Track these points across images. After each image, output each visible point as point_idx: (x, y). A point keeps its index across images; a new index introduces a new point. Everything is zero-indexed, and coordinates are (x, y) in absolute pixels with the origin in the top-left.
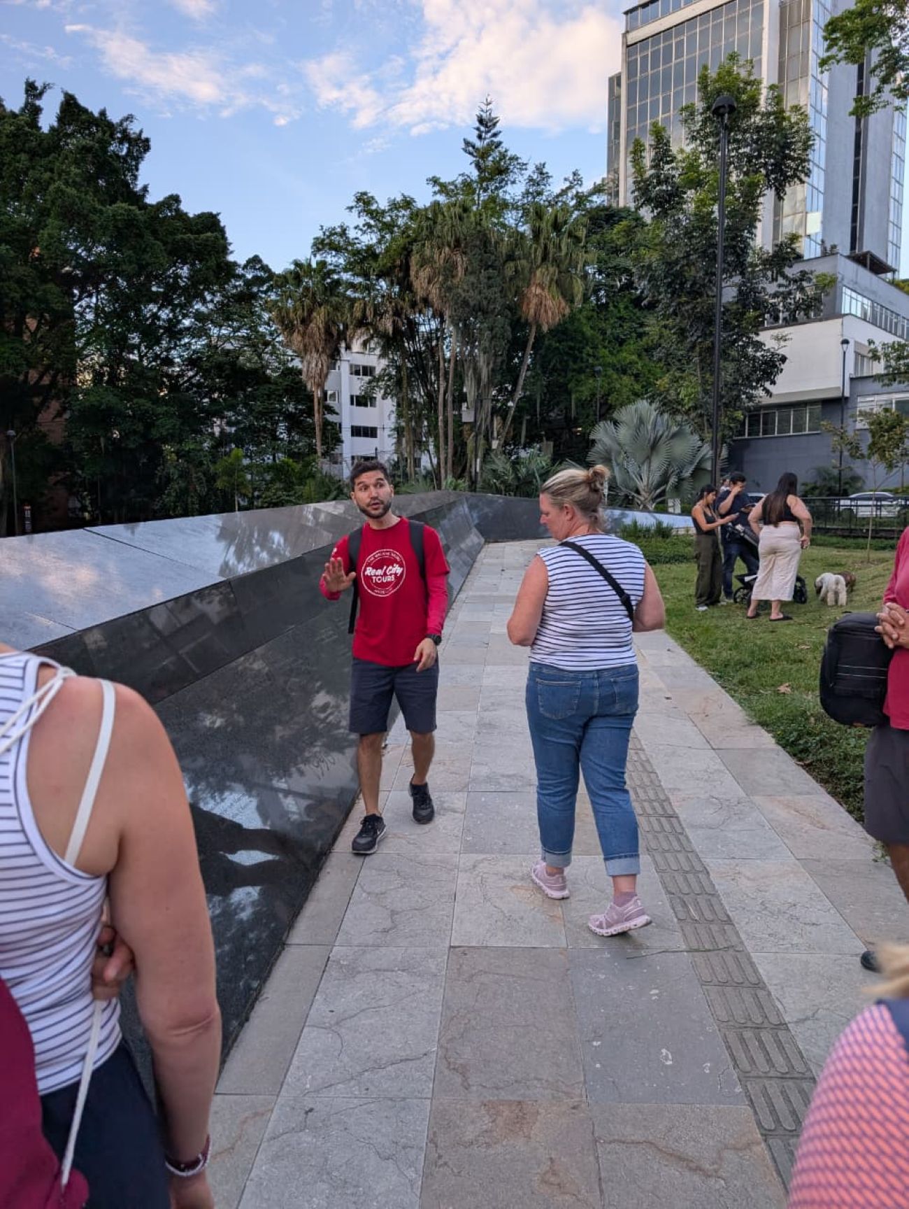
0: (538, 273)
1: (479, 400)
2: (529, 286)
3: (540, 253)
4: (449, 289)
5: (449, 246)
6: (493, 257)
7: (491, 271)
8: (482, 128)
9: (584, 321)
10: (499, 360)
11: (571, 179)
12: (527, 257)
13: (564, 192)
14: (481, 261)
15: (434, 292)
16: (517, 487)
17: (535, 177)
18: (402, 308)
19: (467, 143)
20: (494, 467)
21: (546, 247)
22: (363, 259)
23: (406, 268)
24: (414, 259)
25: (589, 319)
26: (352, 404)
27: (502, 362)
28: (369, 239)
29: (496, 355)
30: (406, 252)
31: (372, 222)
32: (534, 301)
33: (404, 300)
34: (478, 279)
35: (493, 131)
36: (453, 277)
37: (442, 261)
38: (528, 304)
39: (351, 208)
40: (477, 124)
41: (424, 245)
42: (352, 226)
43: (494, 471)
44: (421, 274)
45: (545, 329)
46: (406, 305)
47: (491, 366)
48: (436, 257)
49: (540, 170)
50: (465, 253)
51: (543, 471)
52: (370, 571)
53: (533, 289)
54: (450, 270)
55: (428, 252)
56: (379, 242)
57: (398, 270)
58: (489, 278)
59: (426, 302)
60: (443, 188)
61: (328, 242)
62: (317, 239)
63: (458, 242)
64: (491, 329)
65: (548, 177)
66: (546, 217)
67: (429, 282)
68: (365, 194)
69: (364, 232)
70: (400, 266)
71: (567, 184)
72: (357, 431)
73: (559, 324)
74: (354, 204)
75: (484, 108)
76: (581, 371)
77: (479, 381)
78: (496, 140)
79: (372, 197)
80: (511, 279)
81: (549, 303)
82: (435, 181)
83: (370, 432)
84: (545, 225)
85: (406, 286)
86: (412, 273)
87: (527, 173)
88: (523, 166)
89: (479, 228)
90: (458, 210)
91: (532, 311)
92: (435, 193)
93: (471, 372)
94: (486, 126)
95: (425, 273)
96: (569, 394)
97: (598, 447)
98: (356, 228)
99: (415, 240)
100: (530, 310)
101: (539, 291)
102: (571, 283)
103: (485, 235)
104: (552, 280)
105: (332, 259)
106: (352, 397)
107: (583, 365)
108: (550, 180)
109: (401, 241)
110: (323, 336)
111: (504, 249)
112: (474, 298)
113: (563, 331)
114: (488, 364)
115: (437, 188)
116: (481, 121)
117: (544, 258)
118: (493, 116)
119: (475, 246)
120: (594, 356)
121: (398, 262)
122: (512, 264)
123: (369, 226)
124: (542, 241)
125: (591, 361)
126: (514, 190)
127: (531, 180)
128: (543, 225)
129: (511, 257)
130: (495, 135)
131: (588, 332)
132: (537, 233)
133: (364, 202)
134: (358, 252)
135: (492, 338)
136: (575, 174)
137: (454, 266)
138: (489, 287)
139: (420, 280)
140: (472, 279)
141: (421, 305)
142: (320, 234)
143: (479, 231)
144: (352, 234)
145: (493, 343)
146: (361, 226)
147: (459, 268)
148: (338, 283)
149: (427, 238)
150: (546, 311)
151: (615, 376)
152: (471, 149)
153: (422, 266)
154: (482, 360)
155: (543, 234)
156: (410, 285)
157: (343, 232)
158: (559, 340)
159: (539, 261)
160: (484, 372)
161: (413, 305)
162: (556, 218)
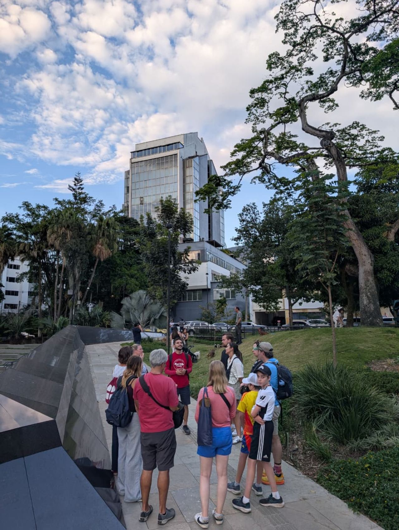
0: (100, 240)
1: (75, 286)
2: (96, 244)
3: (101, 234)
4: (64, 243)
5: (64, 227)
6: (83, 233)
7: (82, 238)
8: (76, 182)
9: (117, 257)
10: (84, 271)
11: (112, 207)
12: (96, 234)
13: (110, 211)
14: (78, 234)
15: (57, 243)
16: (89, 321)
17: (98, 204)
18: (42, 248)
19: (70, 186)
21: (104, 231)
22: (25, 227)
23: (45, 233)
24: (49, 231)
25: (118, 256)
26: (7, 281)
27: (85, 272)
28: (29, 220)
29: (82, 269)
30: (46, 228)
31: (30, 214)
32: (98, 250)
33: (43, 244)
34: (77, 241)
35: (81, 183)
36: (66, 239)
37: (61, 232)
38: (96, 251)
39: (20, 207)
40: (74, 180)
41: (54, 226)
42: (21, 214)
43: (80, 314)
45: (102, 260)
46: (44, 246)
47: (80, 273)
48: (59, 231)
49: (100, 202)
50: (70, 230)
51: (100, 314)
53: (98, 245)
54: (64, 235)
55: (55, 229)
56: (33, 221)
57: (41, 233)
58: (81, 241)
59: (53, 246)
60: (60, 203)
61: (9, 219)
62: (3, 217)
63: (68, 227)
64: (81, 260)
65: (104, 205)
66: (104, 221)
67: (55, 240)
68: (27, 202)
69: (26, 217)
70: (43, 232)
71: (111, 209)
72: (9, 293)
73: (108, 258)
74: (22, 206)
75: (77, 175)
76: (115, 276)
77: (75, 279)
78: (81, 187)
79: (30, 204)
80: (89, 241)
81: (104, 251)
82: (56, 199)
83: (15, 293)
85: (44, 239)
86: (48, 235)
87: (95, 203)
88: (94, 201)
90: (69, 215)
91: (97, 254)
92: (56, 204)
93: (71, 275)
94: (78, 181)
95: (53, 236)
96: (111, 283)
97: (124, 307)
98: (23, 215)
99: (50, 223)
101: (100, 246)
102: (113, 245)
103: (80, 225)
104: (106, 243)
105: (11, 226)
106: (7, 278)
107: (116, 273)
108: (104, 206)
110: (3, 255)
111: (87, 231)
112: (74, 247)
113: (109, 261)
114: (79, 272)
115: (57, 202)
116: (76, 179)
117: (103, 235)
118: (81, 178)
119: (76, 229)
120: (120, 270)
121: (42, 230)
122: (90, 236)
123: (28, 215)
124: (102, 229)
125: (119, 272)
126: (90, 208)
127: (97, 205)
128: (103, 224)
129: (89, 233)
130: (81, 185)
131: (118, 261)
132: (100, 226)
133: (27, 205)
134: (24, 224)
135: (82, 263)
136: (114, 206)
137: (66, 234)
138: (81, 244)
139: (51, 239)
140: (74, 241)
141: (50, 247)
142: (5, 215)
143: (77, 223)
144: (21, 217)
145: (82, 265)
146: (25, 215)
147: (68, 236)
148: (11, 234)
149: (56, 223)
150: (103, 254)
151: (129, 278)
152: (71, 189)
153: (52, 234)
154: (76, 271)
155: (103, 227)
156: (46, 239)
157: (17, 216)
158: (107, 264)
159: (101, 236)
160: (77, 276)
161: (47, 247)
162: (108, 221)
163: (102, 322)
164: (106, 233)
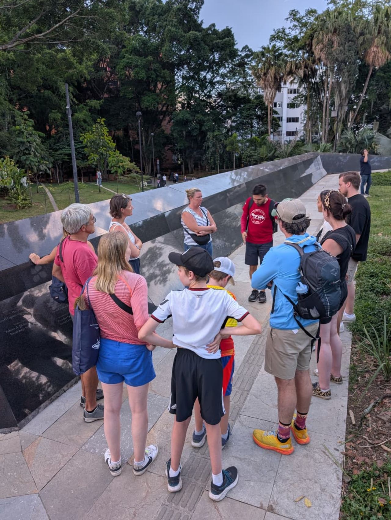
0: (376, 40)
1: (341, 106)
2: (370, 47)
3: (376, 31)
4: (330, 54)
5: (331, 32)
6: (352, 36)
7: (350, 43)
10: (352, 86)
12: (370, 33)
14: (346, 38)
15: (323, 57)
16: (356, 146)
18: (308, 64)
20: (346, 136)
21: (380, 27)
22: (292, 43)
23: (311, 45)
24: (314, 41)
26: (288, 107)
27: (353, 87)
28: (294, 33)
29: (350, 84)
30: (311, 37)
31: (297, 24)
32: (373, 54)
33: (309, 60)
34: (344, 48)
36: (332, 48)
37: (327, 40)
38: (369, 57)
39: (287, 19)
41: (319, 33)
42: (287, 28)
43: (346, 138)
44: (317, 47)
45: (378, 67)
46: (310, 63)
47: (348, 89)
48: (324, 39)
50: (339, 35)
51: (370, 137)
52: (253, 215)
53: (372, 49)
54: (331, 43)
55: (321, 37)
56: (300, 33)
57: (308, 47)
58: (349, 46)
59: (320, 60)
61: (278, 36)
62: (272, 35)
63: (335, 30)
64: (349, 71)
66: (382, 11)
67: (321, 51)
68: (294, 10)
69: (293, 30)
70: (309, 44)
72: (289, 120)
73: (385, 64)
74: (289, 16)
77: (341, 96)
79: (298, 11)
80: (361, 45)
81: (380, 55)
83: (295, 120)
84: (381, 16)
85: (311, 53)
86: (313, 47)
89: (346, 22)
90: (336, 14)
91: (371, 60)
93: (338, 92)
95: (320, 46)
98: (289, 28)
99: (316, 31)
100: (370, 59)
101: (375, 49)
103: (349, 25)
104: (382, 43)
105: (280, 44)
106: (288, 104)
109: (309, 33)
110: (273, 80)
111: (358, 30)
112: (341, 57)
113: (387, 68)
114: (346, 88)
117: (379, 32)
119: (343, 32)
121: (308, 42)
122: (362, 38)
123: (295, 26)
124: (379, 23)
128: (380, 16)
129: (362, 34)
133: (294, 14)
134: (290, 40)
135: (349, 75)
137: (333, 43)
138: (350, 51)
139: (317, 50)
140: (341, 48)
141: (317, 61)
142: (273, 33)
143: (346, 24)
144: (287, 31)
145: (349, 78)
146: (292, 27)
147: (335, 43)
148: (281, 54)
149: (321, 30)
150: (378, 59)
153: (318, 44)
154: (343, 86)
155: (380, 20)
156: (313, 53)
157: (284, 31)
158: (385, 73)
159: (376, 34)
160: (344, 92)
161: (314, 62)
162: (387, 11)
163: (371, 146)
164: (383, 28)
